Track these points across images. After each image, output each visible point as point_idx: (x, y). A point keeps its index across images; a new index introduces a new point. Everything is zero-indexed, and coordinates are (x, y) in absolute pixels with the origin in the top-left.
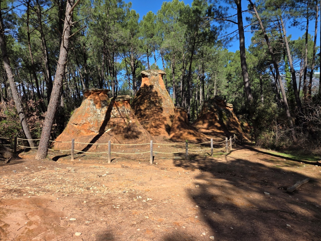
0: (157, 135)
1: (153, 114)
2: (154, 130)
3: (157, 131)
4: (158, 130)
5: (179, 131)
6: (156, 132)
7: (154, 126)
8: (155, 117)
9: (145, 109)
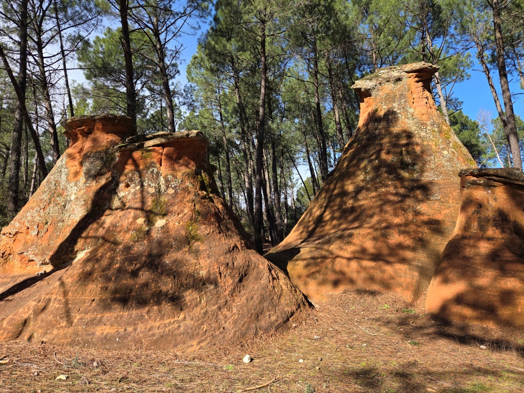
0: (373, 293)
1: (381, 206)
2: (365, 269)
3: (378, 275)
4: (383, 272)
5: (495, 279)
6: (372, 279)
7: (372, 254)
8: (387, 216)
9: (358, 190)
